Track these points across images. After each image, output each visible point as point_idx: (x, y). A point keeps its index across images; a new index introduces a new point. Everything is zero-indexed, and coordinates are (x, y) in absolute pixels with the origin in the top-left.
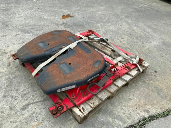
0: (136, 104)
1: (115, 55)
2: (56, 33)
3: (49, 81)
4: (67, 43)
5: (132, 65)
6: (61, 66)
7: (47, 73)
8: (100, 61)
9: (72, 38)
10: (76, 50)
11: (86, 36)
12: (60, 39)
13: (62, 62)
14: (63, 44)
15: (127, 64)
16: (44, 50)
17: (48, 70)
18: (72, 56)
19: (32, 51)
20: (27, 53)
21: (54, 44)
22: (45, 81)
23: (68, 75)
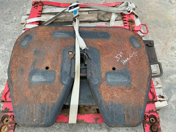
0: (162, 50)
1: (103, 16)
2: (25, 43)
3: (127, 111)
4: (68, 46)
5: (130, 16)
6: (109, 80)
7: (111, 105)
8: (133, 37)
9: (59, 32)
10: (92, 46)
11: (40, 14)
12: (48, 47)
13: (103, 75)
14: (64, 51)
15: (125, 18)
16: (56, 81)
17: (106, 100)
18: (99, 58)
19: (45, 100)
20: (40, 109)
21: (53, 61)
22: (124, 116)
23: (133, 84)
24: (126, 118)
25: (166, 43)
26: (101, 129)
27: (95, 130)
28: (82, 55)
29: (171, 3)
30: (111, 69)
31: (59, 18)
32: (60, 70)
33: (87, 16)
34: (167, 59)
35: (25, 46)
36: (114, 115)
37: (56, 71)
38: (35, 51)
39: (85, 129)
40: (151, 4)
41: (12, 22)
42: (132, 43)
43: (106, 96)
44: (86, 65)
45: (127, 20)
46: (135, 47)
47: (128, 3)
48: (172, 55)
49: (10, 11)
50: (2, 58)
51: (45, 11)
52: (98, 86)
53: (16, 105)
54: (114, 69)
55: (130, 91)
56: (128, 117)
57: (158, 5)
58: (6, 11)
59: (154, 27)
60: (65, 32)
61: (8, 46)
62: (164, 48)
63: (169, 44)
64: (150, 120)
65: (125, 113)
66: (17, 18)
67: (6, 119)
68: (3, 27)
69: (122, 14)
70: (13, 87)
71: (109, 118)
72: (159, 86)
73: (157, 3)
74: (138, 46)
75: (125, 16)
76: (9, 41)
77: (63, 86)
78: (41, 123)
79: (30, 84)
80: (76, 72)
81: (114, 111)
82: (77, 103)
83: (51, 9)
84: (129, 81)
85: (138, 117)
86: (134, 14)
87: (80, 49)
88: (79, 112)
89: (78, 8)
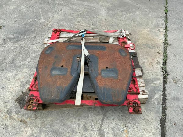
0: (149, 64)
1: (104, 39)
2: (48, 52)
3: (114, 93)
4: (77, 54)
5: (124, 39)
6: (103, 74)
7: (103, 89)
8: (122, 50)
9: (71, 46)
10: (93, 54)
11: (59, 37)
12: (64, 54)
13: (99, 71)
14: (74, 56)
15: (120, 40)
16: (68, 74)
17: (100, 86)
18: (98, 61)
19: (60, 84)
20: (57, 89)
21: (67, 63)
22: (112, 96)
23: (120, 77)
24: (113, 97)
25: (153, 59)
26: (99, 115)
27: (94, 115)
28: (86, 60)
29: (160, 31)
30: (105, 68)
31: (72, 40)
32: (70, 68)
33: (92, 39)
34: (153, 70)
35: (49, 53)
36: (105, 95)
37: (68, 68)
38: (55, 57)
39: (87, 114)
40: (143, 32)
41: (36, 44)
42: (120, 53)
43: (100, 83)
44: (88, 66)
45: (121, 42)
46: (122, 55)
47: (122, 30)
48: (157, 68)
49: (35, 36)
50: (29, 67)
51: (61, 36)
52: (96, 77)
53: (41, 87)
54: (107, 68)
55: (117, 81)
56: (115, 96)
57: (149, 33)
58: (32, 36)
59: (144, 48)
60: (75, 46)
61: (33, 59)
62: (151, 63)
63: (156, 60)
64: (133, 105)
65: (113, 94)
66: (40, 41)
67: (31, 101)
68: (30, 46)
69: (118, 38)
70: (39, 77)
71: (102, 97)
72: (142, 85)
73: (148, 32)
74: (125, 55)
75: (120, 39)
76: (34, 56)
77: (72, 77)
78: (57, 98)
79: (51, 76)
80: (81, 70)
81: (105, 92)
82: (81, 91)
83: (66, 35)
84: (117, 75)
85: (121, 97)
86: (127, 38)
87: (85, 55)
88: (82, 98)
89: (85, 32)
